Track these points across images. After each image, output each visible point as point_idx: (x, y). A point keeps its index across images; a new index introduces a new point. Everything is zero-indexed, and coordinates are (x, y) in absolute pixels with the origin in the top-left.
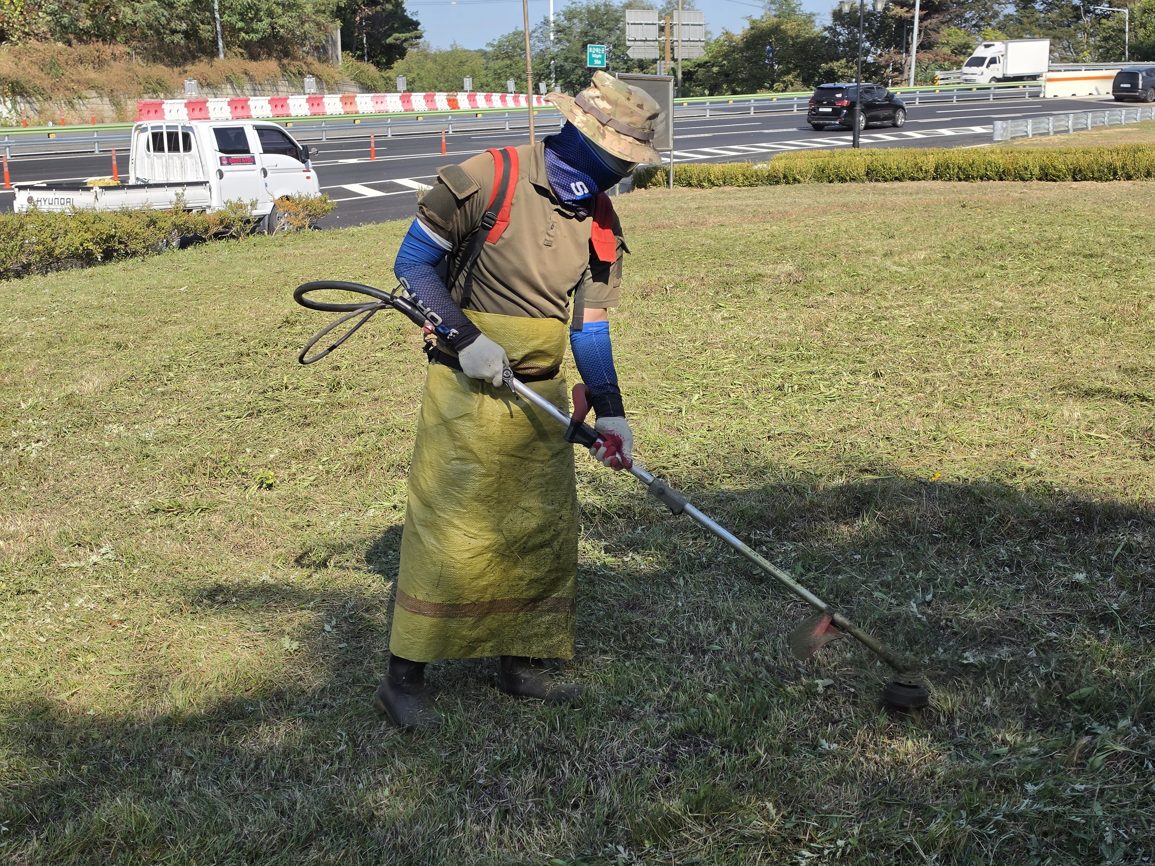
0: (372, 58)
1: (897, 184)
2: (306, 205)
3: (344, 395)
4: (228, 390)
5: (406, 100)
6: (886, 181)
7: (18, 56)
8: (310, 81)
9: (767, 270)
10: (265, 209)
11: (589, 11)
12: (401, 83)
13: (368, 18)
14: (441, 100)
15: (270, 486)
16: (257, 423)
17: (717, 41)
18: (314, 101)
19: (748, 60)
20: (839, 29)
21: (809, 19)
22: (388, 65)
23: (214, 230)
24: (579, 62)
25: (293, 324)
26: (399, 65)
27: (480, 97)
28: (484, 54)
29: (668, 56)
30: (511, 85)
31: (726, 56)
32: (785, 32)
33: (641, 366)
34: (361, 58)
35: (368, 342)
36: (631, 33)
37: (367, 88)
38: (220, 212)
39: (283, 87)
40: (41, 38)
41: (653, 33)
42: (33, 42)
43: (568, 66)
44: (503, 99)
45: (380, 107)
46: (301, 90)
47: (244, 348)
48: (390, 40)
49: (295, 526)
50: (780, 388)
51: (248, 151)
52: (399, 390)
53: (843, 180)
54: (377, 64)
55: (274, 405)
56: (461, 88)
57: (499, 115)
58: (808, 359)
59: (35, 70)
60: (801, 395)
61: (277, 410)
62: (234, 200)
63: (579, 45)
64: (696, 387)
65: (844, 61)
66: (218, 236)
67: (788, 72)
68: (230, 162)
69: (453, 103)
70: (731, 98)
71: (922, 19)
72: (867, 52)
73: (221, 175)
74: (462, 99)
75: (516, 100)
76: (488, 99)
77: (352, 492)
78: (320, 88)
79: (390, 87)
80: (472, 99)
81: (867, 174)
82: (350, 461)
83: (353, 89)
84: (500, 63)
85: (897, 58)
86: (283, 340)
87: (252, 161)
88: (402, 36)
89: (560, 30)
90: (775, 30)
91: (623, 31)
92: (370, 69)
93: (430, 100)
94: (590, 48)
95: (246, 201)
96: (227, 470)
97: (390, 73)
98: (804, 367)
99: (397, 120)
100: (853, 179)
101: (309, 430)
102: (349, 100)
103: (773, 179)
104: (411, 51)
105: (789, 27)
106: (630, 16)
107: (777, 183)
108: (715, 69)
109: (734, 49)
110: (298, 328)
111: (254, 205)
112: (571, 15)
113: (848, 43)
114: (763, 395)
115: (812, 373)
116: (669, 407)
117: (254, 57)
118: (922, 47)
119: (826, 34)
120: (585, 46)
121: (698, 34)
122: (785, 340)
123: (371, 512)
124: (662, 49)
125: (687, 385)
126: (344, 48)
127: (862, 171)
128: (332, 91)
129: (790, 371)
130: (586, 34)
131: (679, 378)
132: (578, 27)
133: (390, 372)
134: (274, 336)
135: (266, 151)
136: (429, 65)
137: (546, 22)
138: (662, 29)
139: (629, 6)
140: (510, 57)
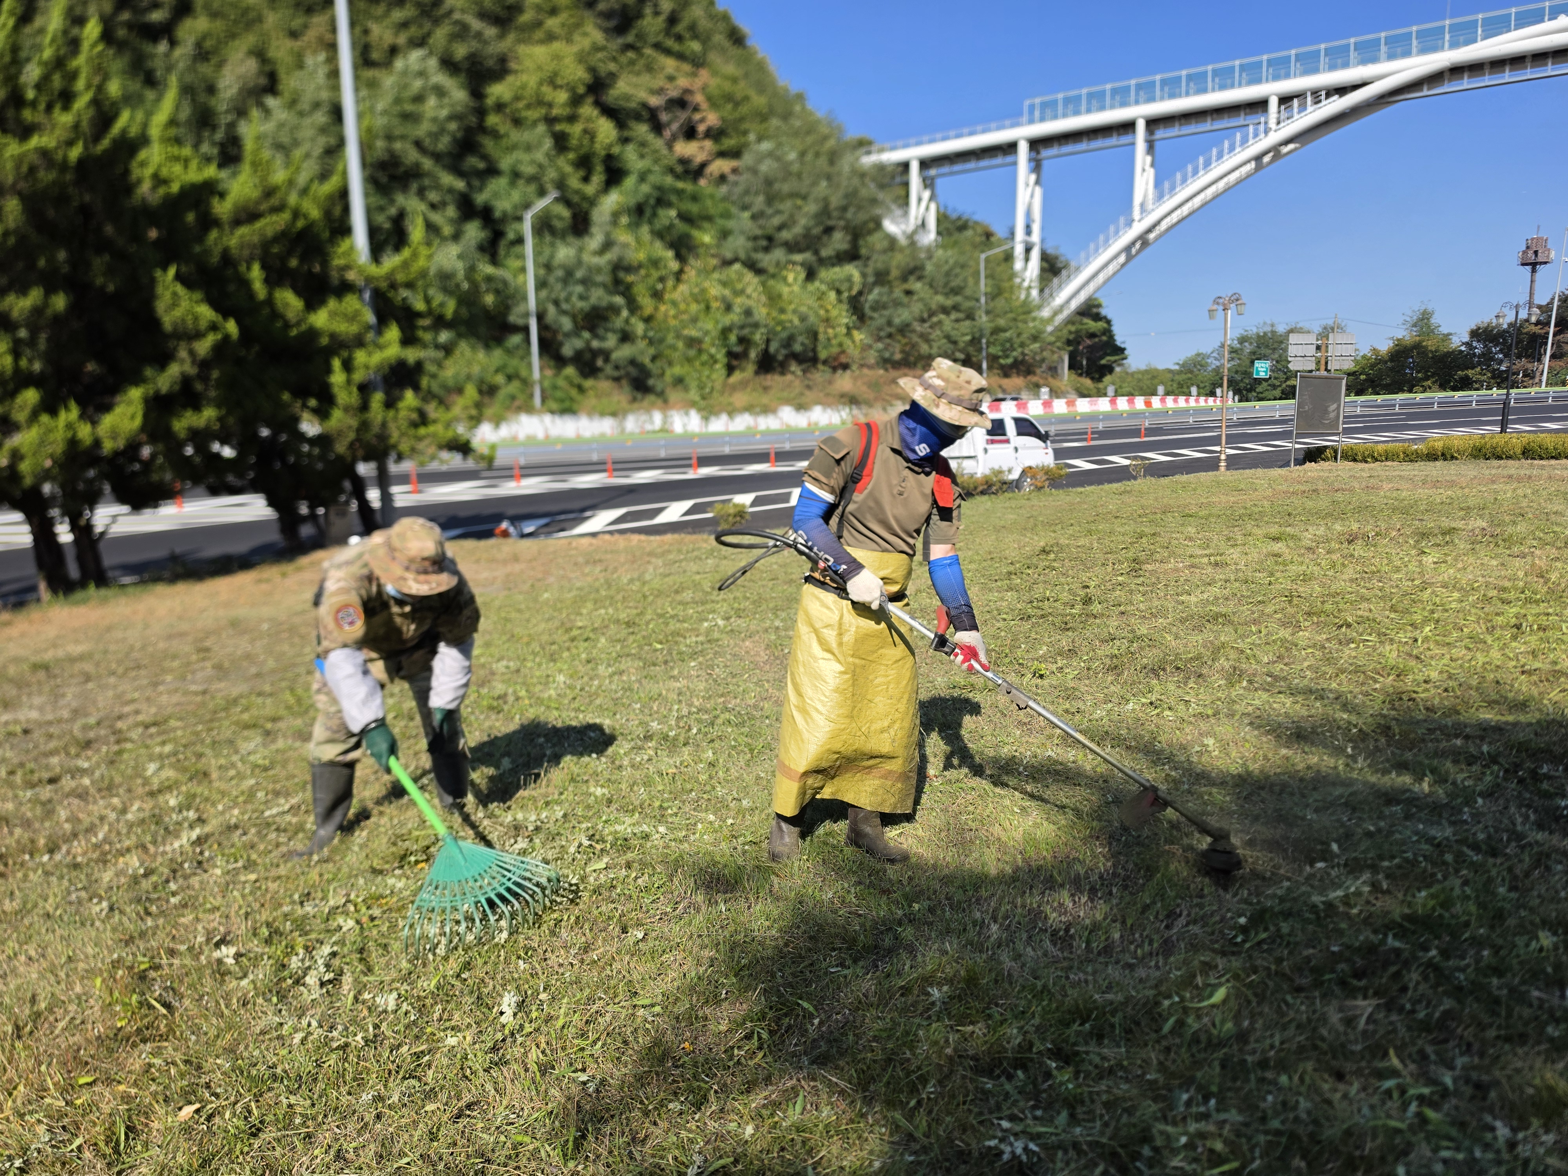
0: (1089, 374)
1: (1553, 462)
2: (1046, 471)
3: (1096, 608)
4: (1002, 599)
5: (1113, 402)
6: (1542, 458)
7: (855, 379)
8: (1045, 390)
9: (1460, 524)
10: (1015, 476)
11: (1258, 336)
12: (1111, 390)
13: (1089, 347)
14: (1140, 403)
15: (1041, 676)
16: (1027, 625)
17: (1364, 357)
18: (1047, 404)
19: (1392, 369)
20: (1475, 344)
21: (1447, 337)
22: (1099, 380)
23: (980, 488)
24: (1248, 374)
25: (1048, 553)
26: (1108, 379)
27: (1170, 399)
28: (1170, 371)
29: (1323, 367)
30: (1194, 390)
31: (1372, 366)
32: (1426, 347)
33: (1364, 599)
34: (1080, 375)
35: (1109, 569)
36: (1292, 351)
37: (1083, 395)
38: (986, 476)
39: (1024, 395)
40: (870, 367)
41: (1312, 350)
42: (866, 371)
43: (1238, 377)
44: (1187, 401)
45: (1094, 408)
46: (1037, 396)
47: (1011, 568)
48: (1103, 362)
49: (1067, 711)
50: (1518, 627)
51: (1004, 434)
52: (1142, 607)
53: (1499, 458)
54: (1092, 379)
55: (1040, 613)
56: (1154, 393)
57: (1185, 412)
58: (1537, 602)
59: (864, 388)
60: (1541, 634)
61: (1043, 616)
62: (997, 467)
63: (1248, 362)
64: (1426, 621)
65: (1478, 369)
66: (983, 493)
67: (1427, 378)
68: (993, 442)
69: (1148, 404)
70: (1380, 398)
71: (1555, 335)
72: (1500, 362)
73: (986, 450)
74: (1156, 402)
75: (1197, 401)
76: (1175, 401)
77: (1112, 688)
78: (1051, 396)
79: (1102, 394)
80: (1163, 401)
81: (1523, 453)
82: (1108, 661)
83: (1073, 396)
84: (1184, 376)
85: (1529, 366)
86: (1042, 564)
87: (1007, 441)
88: (1113, 358)
89: (1233, 351)
90: (1417, 346)
91: (1286, 350)
92: (1087, 382)
93: (1131, 402)
94: (1257, 364)
95: (1005, 468)
96: (1007, 660)
97: (1101, 385)
98: (1535, 609)
99: (1107, 416)
100: (1509, 457)
101: (1070, 633)
102: (1071, 403)
103: (1432, 456)
104: (1118, 369)
105: (1430, 344)
106: (1293, 338)
107: (1436, 459)
108: (1363, 377)
109: (1380, 361)
110: (1052, 556)
111: (1010, 471)
112: (1242, 340)
113: (1483, 355)
114: (1498, 632)
115: (1548, 614)
116: (1402, 637)
117: (1006, 375)
118: (1553, 357)
119: (1463, 348)
120: (1252, 362)
121: (1349, 350)
122: (1508, 584)
123: (1130, 706)
124: (1318, 363)
125: (1418, 618)
126: (1071, 367)
127: (1519, 451)
128: (1058, 397)
129: (1523, 611)
130: (1254, 353)
131: (1407, 611)
132: (1248, 348)
133: (1131, 592)
134: (1035, 560)
135: (1020, 434)
136: (1129, 379)
137: (1222, 346)
138: (1318, 348)
139: (1292, 331)
140: (1191, 372)
